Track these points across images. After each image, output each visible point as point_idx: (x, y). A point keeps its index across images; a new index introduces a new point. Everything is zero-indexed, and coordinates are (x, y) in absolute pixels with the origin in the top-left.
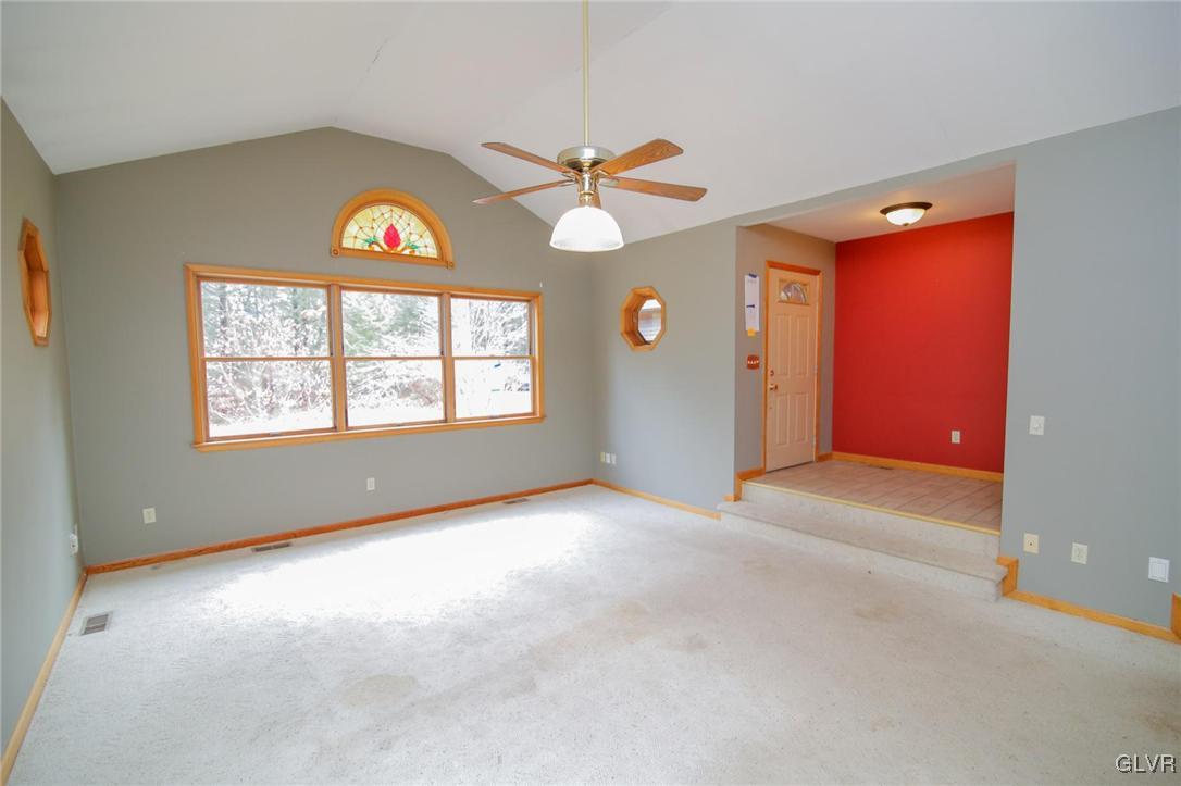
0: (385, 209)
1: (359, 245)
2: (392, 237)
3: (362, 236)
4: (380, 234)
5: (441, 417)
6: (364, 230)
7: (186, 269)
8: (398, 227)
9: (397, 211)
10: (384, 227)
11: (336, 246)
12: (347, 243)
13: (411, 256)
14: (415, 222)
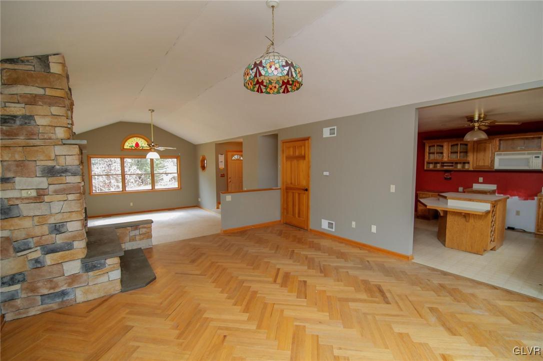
0: (135, 138)
1: (128, 148)
2: (137, 145)
3: (129, 145)
4: (134, 145)
5: (151, 188)
6: (130, 144)
7: (88, 156)
8: (139, 142)
9: (138, 138)
10: (135, 143)
11: (122, 148)
12: (125, 147)
13: (142, 149)
14: (143, 141)
